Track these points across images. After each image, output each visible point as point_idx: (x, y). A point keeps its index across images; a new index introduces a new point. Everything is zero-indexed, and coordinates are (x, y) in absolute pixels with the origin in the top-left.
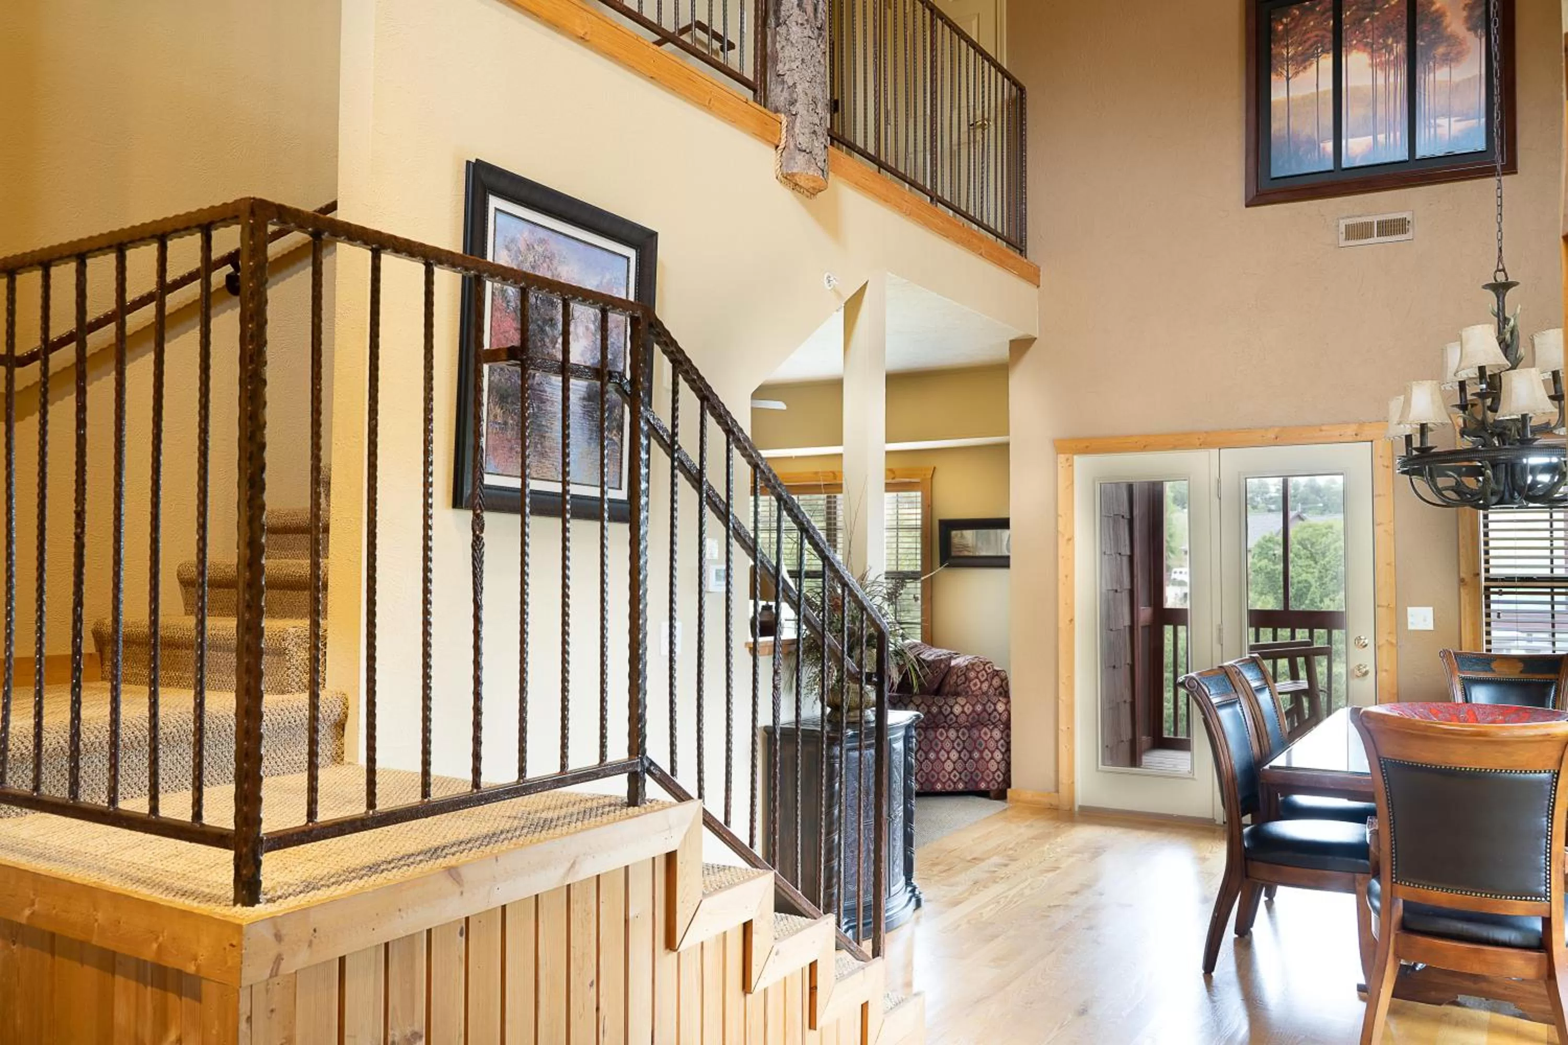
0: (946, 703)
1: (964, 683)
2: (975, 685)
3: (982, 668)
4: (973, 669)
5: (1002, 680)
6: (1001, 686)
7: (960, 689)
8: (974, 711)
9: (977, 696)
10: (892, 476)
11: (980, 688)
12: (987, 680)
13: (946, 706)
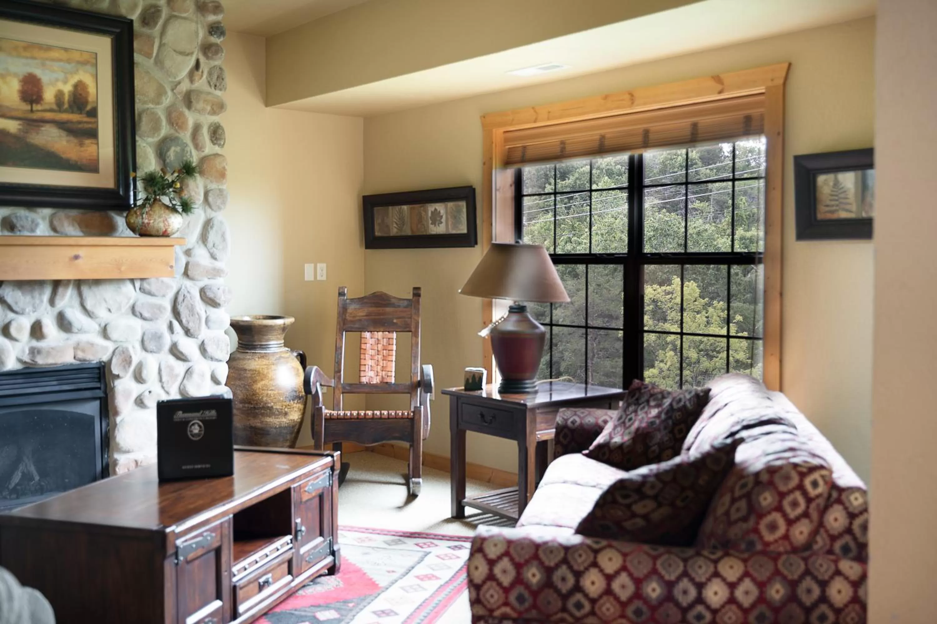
0: (685, 574)
1: (745, 519)
2: (773, 527)
3: (795, 481)
4: (771, 484)
5: (852, 516)
6: (849, 530)
7: (735, 531)
8: (762, 599)
9: (776, 557)
10: (719, 87)
11: (786, 537)
12: (806, 515)
13: (685, 583)
